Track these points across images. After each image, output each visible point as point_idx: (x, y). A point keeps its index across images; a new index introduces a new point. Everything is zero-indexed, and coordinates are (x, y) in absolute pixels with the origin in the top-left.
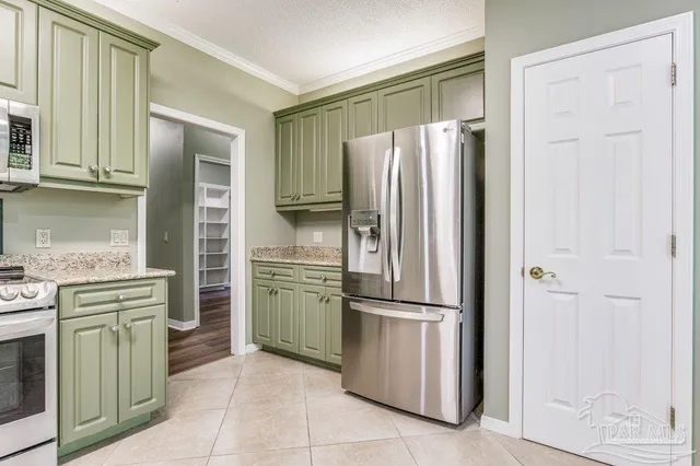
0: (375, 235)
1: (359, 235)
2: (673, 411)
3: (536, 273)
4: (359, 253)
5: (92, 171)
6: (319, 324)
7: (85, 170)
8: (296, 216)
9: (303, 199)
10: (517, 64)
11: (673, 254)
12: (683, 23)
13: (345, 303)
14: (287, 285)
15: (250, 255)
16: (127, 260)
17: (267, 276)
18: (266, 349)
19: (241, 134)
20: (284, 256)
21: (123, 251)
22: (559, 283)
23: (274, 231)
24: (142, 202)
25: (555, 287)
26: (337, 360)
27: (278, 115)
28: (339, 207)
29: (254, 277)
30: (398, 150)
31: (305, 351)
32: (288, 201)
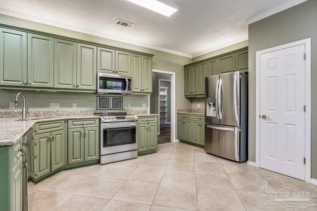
0: (214, 105)
1: (210, 105)
2: (305, 159)
3: (264, 117)
4: (210, 110)
5: (141, 90)
6: (198, 134)
7: (139, 89)
8: (192, 99)
9: (194, 94)
10: (258, 53)
11: (305, 111)
12: (308, 41)
13: (206, 125)
14: (189, 121)
15: (177, 112)
16: (145, 112)
17: (181, 118)
18: (181, 141)
19: (174, 74)
20: (187, 112)
21: (145, 109)
22: (271, 120)
23: (184, 104)
24: (149, 96)
25: (270, 121)
26: (203, 144)
27: (185, 66)
28: (204, 96)
29: (178, 118)
30: (221, 80)
31: (194, 141)
32: (189, 94)
